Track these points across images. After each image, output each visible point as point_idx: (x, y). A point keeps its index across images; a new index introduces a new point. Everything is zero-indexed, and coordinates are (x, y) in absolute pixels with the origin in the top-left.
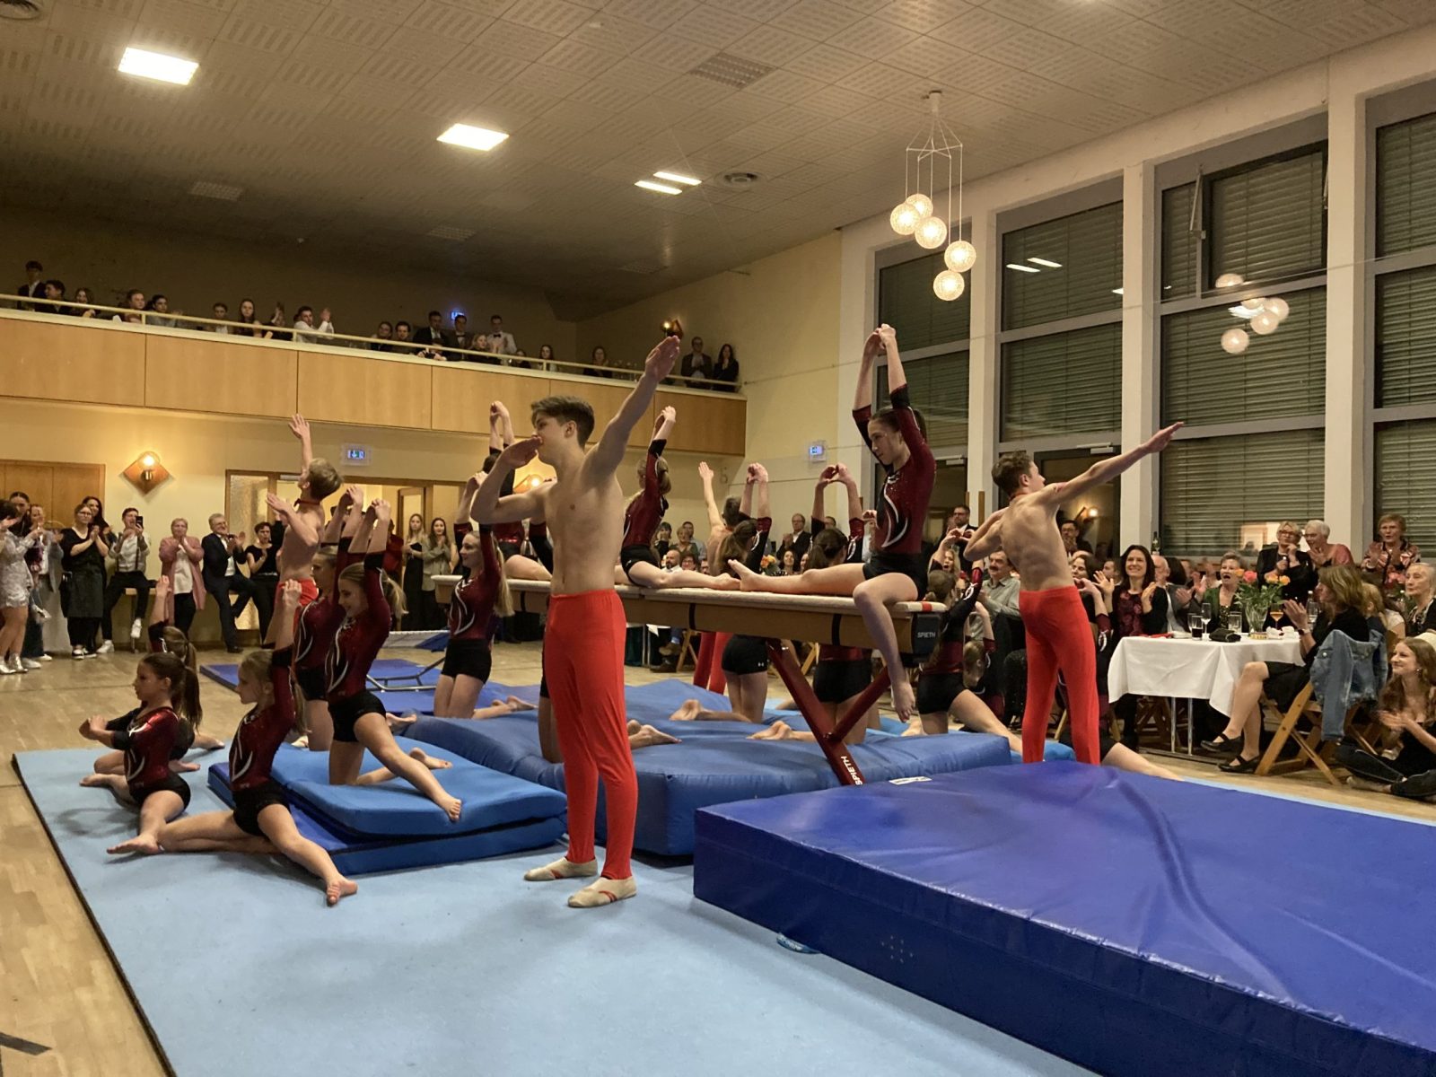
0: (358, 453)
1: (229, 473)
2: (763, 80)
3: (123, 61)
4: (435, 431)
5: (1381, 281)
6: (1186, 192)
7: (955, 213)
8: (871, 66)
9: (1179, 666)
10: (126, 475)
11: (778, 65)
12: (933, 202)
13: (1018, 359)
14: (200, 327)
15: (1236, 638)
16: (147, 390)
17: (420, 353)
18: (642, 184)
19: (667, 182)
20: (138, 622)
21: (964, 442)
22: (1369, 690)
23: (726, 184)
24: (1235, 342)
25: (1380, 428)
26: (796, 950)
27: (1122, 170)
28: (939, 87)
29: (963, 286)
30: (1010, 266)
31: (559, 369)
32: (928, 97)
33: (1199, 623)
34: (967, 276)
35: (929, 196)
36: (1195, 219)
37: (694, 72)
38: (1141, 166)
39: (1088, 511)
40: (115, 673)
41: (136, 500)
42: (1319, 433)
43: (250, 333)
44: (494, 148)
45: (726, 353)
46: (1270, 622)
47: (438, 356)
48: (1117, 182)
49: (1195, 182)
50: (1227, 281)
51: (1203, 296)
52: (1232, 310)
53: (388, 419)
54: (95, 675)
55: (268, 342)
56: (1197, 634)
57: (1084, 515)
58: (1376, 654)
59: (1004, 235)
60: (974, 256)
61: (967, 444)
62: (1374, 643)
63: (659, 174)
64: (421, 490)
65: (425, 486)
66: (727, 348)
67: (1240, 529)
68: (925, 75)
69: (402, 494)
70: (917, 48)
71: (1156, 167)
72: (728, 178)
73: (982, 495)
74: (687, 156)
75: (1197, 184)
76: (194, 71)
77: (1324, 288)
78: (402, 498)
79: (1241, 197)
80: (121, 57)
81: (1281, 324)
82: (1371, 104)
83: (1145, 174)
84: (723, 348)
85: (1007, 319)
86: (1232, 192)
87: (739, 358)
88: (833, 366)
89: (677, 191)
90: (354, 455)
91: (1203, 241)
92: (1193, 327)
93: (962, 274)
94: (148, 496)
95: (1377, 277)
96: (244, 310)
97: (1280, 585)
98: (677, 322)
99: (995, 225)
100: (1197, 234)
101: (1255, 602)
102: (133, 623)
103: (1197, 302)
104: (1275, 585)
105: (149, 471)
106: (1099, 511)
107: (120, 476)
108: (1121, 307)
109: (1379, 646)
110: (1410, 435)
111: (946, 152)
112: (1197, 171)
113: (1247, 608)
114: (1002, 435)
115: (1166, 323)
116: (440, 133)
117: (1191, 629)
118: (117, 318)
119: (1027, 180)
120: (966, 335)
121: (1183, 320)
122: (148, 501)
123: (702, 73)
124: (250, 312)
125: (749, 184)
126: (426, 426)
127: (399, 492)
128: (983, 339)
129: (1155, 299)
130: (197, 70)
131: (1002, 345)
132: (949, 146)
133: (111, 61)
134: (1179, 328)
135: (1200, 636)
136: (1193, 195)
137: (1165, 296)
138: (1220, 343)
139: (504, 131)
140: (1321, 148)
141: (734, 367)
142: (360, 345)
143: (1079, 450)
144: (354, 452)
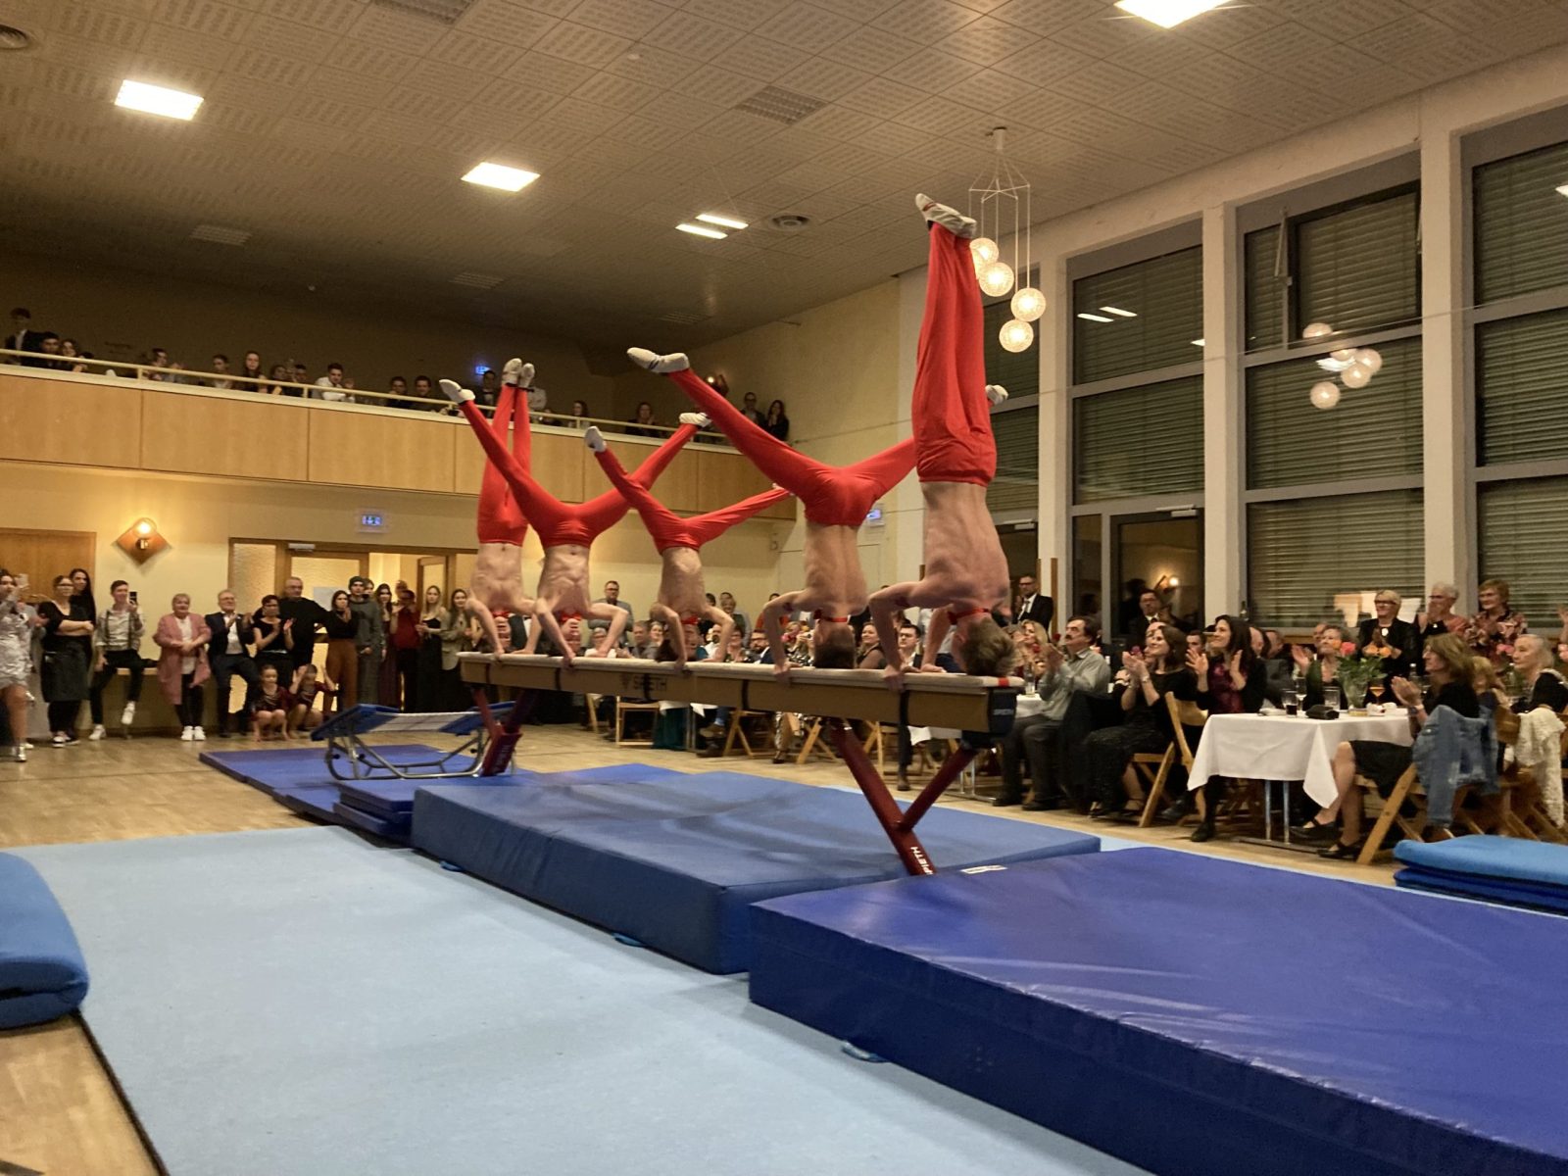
0: (374, 520)
1: (232, 541)
2: (815, 115)
3: (119, 95)
4: (459, 495)
5: (1481, 330)
6: (1269, 235)
7: (1022, 258)
8: (932, 100)
9: (1271, 746)
10: (119, 544)
11: (831, 100)
12: (999, 247)
13: (1092, 415)
14: (202, 382)
15: (1334, 715)
16: (144, 449)
17: (443, 410)
18: (683, 227)
19: (711, 226)
20: (131, 706)
21: (1033, 505)
22: (1478, 771)
23: (774, 228)
24: (1324, 396)
25: (1484, 489)
26: (863, 1059)
27: (1201, 213)
28: (1003, 123)
29: (1032, 336)
30: (1082, 315)
32: (992, 134)
33: (1294, 699)
34: (1035, 325)
35: (993, 240)
36: (1281, 263)
37: (741, 107)
38: (1222, 207)
39: (1169, 579)
40: (105, 762)
41: (130, 573)
42: (1417, 494)
43: (254, 388)
44: (524, 189)
45: (776, 409)
46: (1371, 698)
48: (1195, 225)
49: (1279, 225)
50: (1316, 331)
51: (1291, 347)
52: (1321, 362)
53: (407, 482)
54: (82, 764)
55: (276, 398)
56: (1292, 711)
57: (1164, 584)
58: (1485, 732)
59: (1075, 282)
60: (1044, 304)
61: (1037, 507)
62: (1482, 720)
63: (702, 217)
64: (443, 559)
66: (778, 403)
67: (1333, 598)
68: (989, 110)
69: (422, 563)
70: (980, 81)
71: (1238, 209)
72: (776, 221)
73: (1054, 561)
74: (732, 198)
75: (1282, 226)
76: (198, 106)
77: (1419, 338)
78: (423, 568)
79: (1327, 242)
80: (118, 90)
81: (1373, 377)
82: (1467, 142)
83: (1225, 217)
84: (774, 403)
85: (1079, 371)
86: (1319, 236)
87: (790, 415)
88: (892, 423)
89: (721, 236)
90: (370, 522)
91: (1289, 287)
92: (1279, 380)
93: (1031, 323)
94: (144, 565)
95: (1477, 326)
96: (249, 363)
97: (1381, 658)
99: (1065, 270)
100: (1282, 280)
101: (1353, 675)
102: (125, 707)
103: (1283, 353)
104: (1377, 657)
105: (146, 539)
106: (1180, 580)
107: (113, 545)
108: (1202, 358)
109: (1488, 723)
110: (1516, 495)
111: (1011, 192)
112: (1281, 212)
113: (1346, 683)
114: (1075, 497)
115: (1251, 375)
116: (465, 174)
117: (1285, 705)
118: (111, 372)
119: (1099, 223)
120: (1036, 389)
121: (1268, 372)
122: (143, 572)
123: (749, 109)
124: (256, 364)
125: (799, 227)
126: (450, 489)
127: (419, 561)
128: (1053, 395)
129: (1239, 351)
130: (202, 104)
131: (1074, 399)
132: (1016, 185)
133: (105, 96)
134: (1265, 381)
135: (1295, 713)
136: (1277, 238)
137: (1249, 347)
138: (1309, 397)
139: (535, 168)
140: (1413, 189)
141: (785, 422)
142: (375, 401)
143: (1160, 512)
144: (370, 518)
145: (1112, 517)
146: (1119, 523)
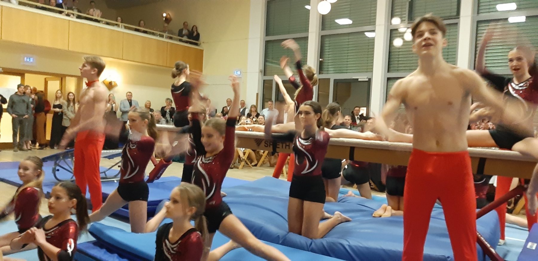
0: (30, 59)
4: (70, 52)
13: (327, 42)
17: (63, 14)
31: (126, 28)
45: (194, 29)
47: (72, 16)
51: (408, 23)
64: (61, 79)
65: (62, 78)
66: (195, 27)
69: (47, 80)
77: (458, 24)
78: (47, 82)
85: (323, 26)
87: (199, 31)
88: (246, 39)
90: (28, 60)
91: (409, 2)
95: (478, 21)
98: (169, 14)
103: (406, 25)
114: (320, 72)
115: (391, 32)
120: (307, 30)
126: (67, 49)
127: (45, 79)
128: (315, 33)
129: (388, 23)
131: (321, 36)
134: (397, 35)
141: (198, 35)
143: (353, 79)
144: (28, 58)
145: (335, 80)
146: (336, 82)
